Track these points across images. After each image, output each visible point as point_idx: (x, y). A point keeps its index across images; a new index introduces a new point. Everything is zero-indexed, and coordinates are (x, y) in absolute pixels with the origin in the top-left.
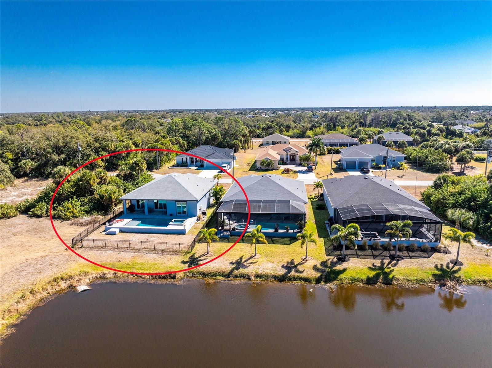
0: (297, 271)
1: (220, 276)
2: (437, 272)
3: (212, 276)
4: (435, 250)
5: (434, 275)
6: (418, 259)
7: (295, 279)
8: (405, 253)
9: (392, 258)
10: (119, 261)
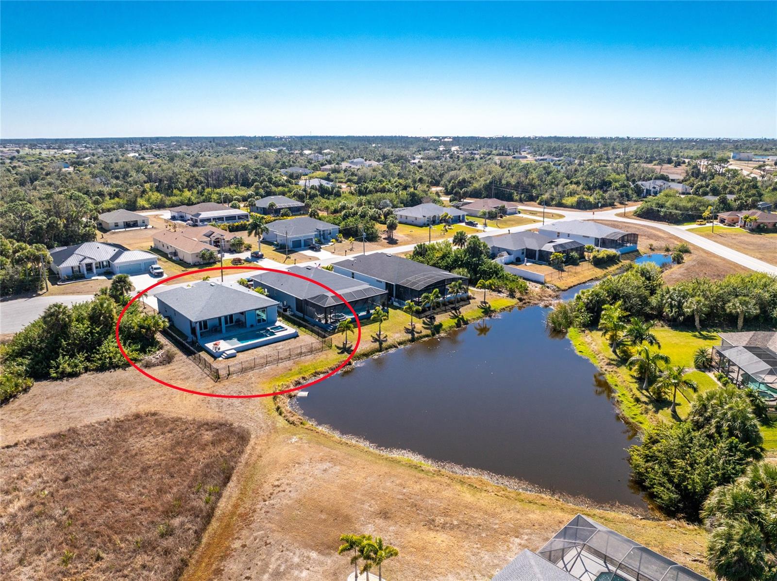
0: (417, 333)
1: (376, 352)
2: (483, 310)
3: (372, 354)
4: (469, 298)
5: (483, 312)
6: (466, 306)
7: (421, 337)
8: (462, 303)
9: (455, 309)
10: (291, 370)
